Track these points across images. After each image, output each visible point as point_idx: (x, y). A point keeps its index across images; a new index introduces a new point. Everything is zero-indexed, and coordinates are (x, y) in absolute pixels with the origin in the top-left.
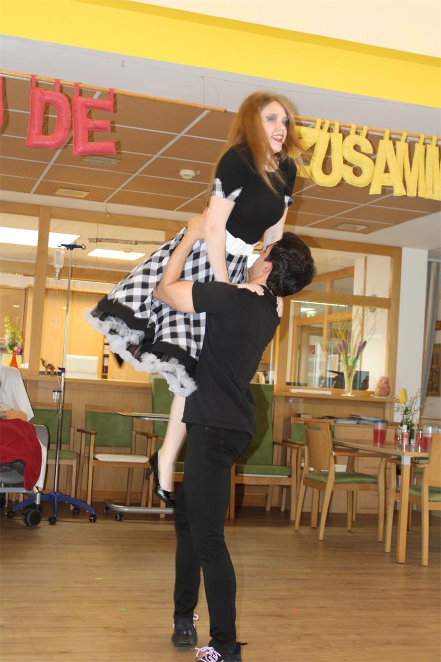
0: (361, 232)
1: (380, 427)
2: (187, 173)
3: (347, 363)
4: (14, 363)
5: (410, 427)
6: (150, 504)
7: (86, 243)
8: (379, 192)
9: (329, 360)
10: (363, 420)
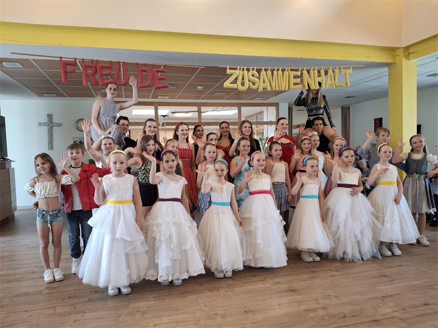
2: (200, 88)
8: (262, 90)
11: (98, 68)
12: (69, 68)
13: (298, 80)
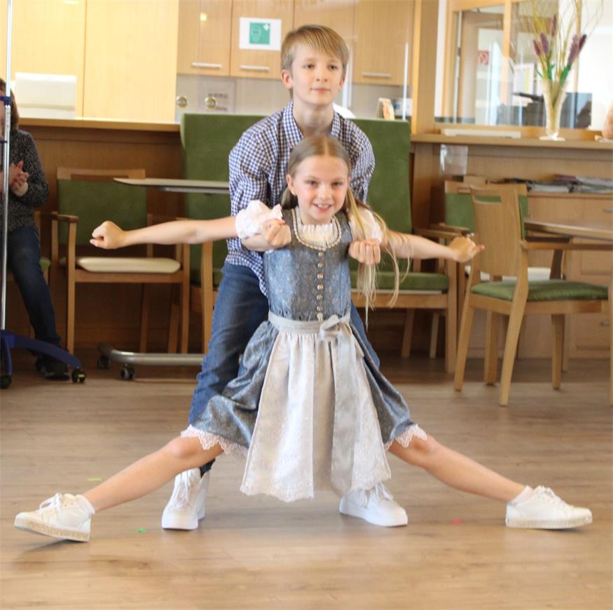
3: (550, 77)
6: (185, 345)
9: (516, 73)
10: (582, 184)
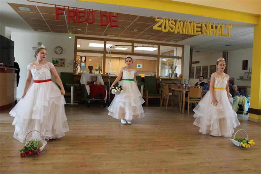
0: (175, 42)
1: (180, 85)
2: (135, 30)
3: (172, 71)
4: (100, 73)
5: (186, 85)
7: (114, 46)
8: (177, 33)
9: (169, 71)
11: (77, 12)
12: (60, 11)
13: (199, 29)
